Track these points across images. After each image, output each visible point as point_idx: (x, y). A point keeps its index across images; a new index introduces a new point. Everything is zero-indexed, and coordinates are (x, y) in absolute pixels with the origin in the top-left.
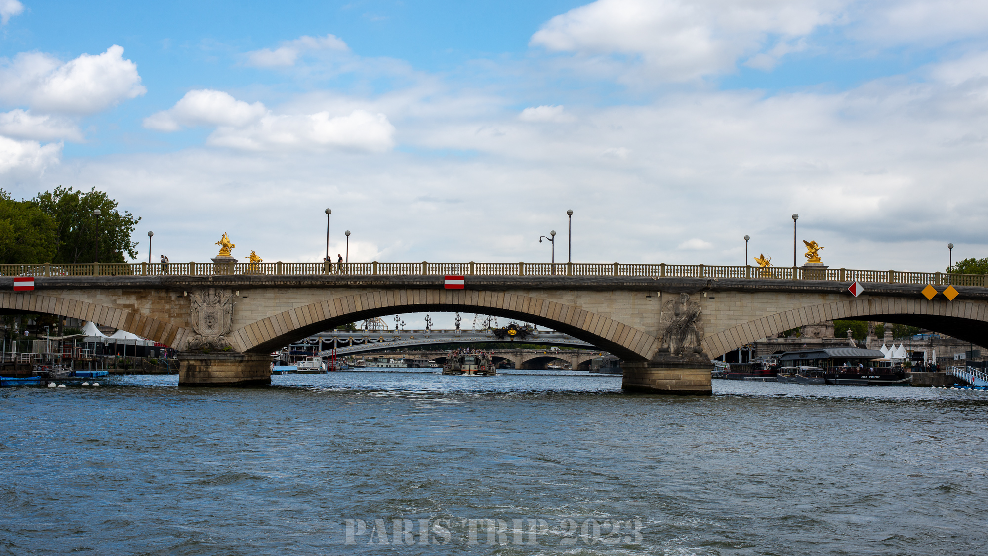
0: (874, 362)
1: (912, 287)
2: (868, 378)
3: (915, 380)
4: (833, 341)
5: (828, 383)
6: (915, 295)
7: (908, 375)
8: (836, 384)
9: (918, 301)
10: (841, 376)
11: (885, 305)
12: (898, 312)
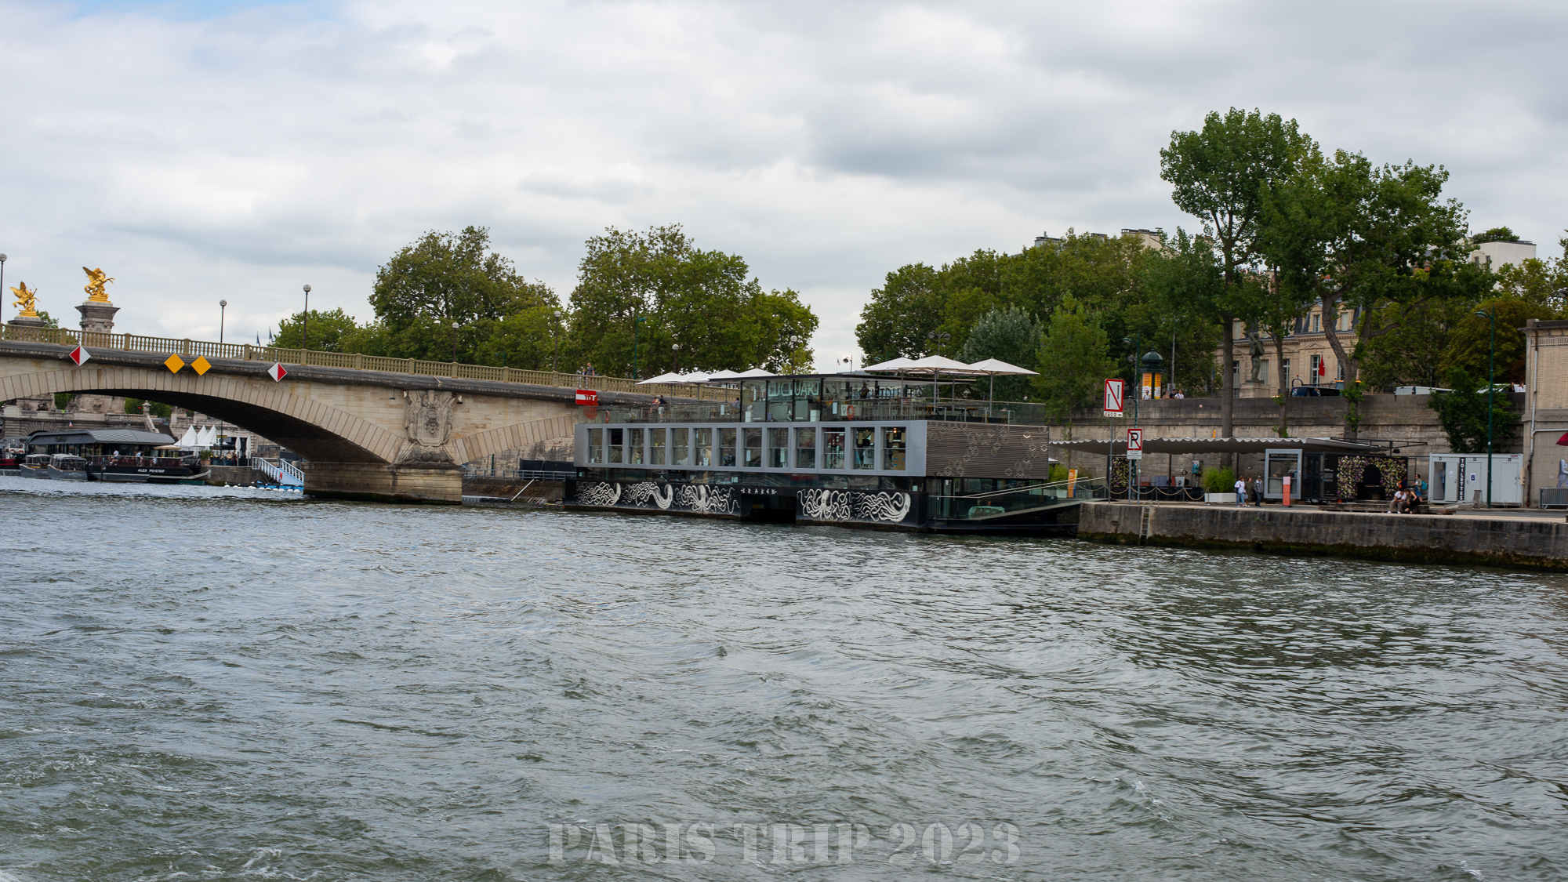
0: (160, 451)
1: (154, 356)
2: (148, 473)
3: (213, 475)
4: (121, 418)
5: (91, 478)
6: (158, 367)
7: (206, 470)
8: (102, 481)
9: (162, 373)
10: (110, 469)
11: (118, 377)
12: (135, 387)
